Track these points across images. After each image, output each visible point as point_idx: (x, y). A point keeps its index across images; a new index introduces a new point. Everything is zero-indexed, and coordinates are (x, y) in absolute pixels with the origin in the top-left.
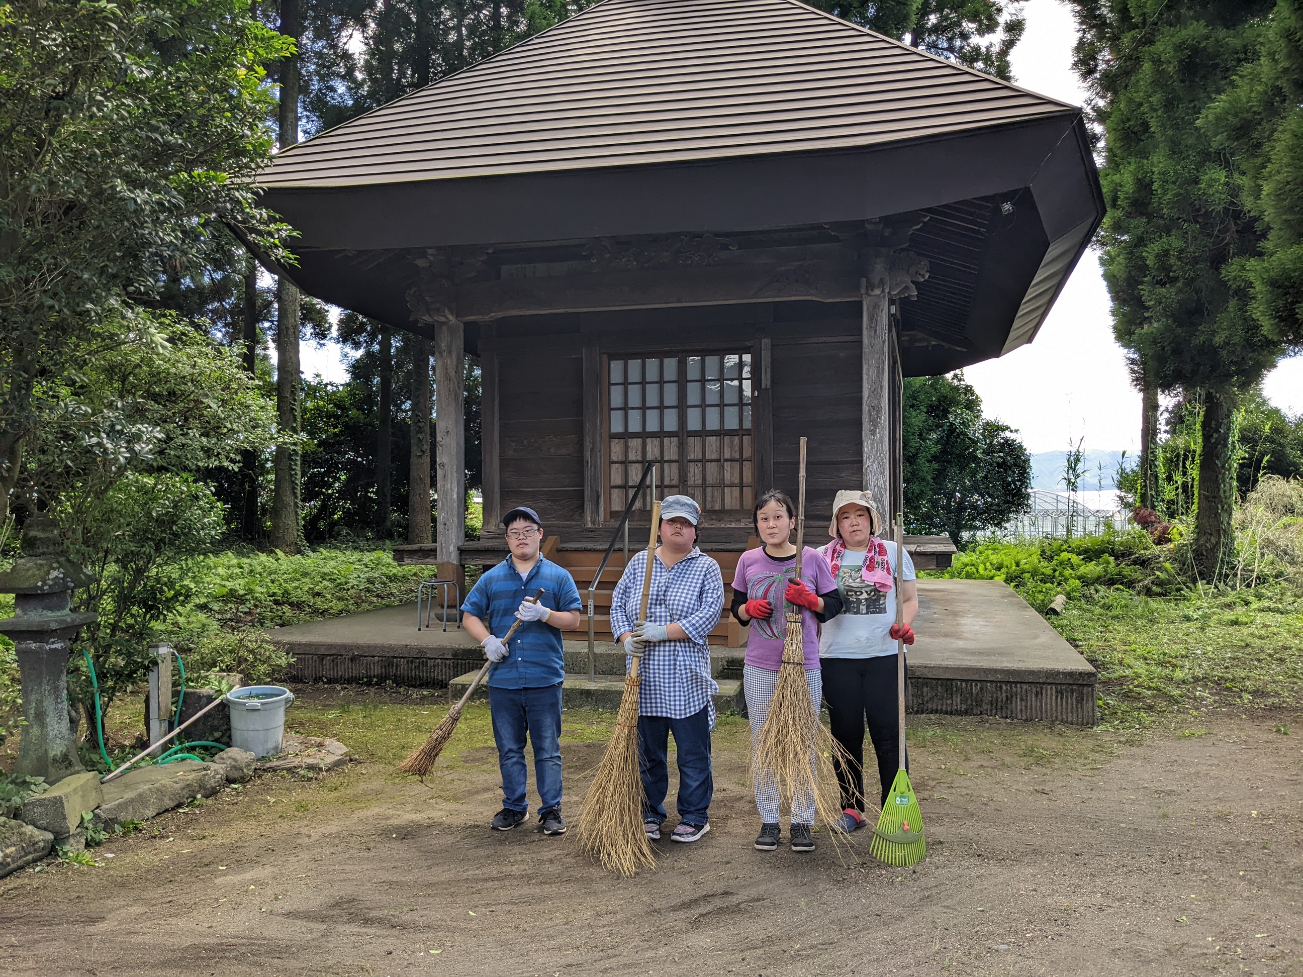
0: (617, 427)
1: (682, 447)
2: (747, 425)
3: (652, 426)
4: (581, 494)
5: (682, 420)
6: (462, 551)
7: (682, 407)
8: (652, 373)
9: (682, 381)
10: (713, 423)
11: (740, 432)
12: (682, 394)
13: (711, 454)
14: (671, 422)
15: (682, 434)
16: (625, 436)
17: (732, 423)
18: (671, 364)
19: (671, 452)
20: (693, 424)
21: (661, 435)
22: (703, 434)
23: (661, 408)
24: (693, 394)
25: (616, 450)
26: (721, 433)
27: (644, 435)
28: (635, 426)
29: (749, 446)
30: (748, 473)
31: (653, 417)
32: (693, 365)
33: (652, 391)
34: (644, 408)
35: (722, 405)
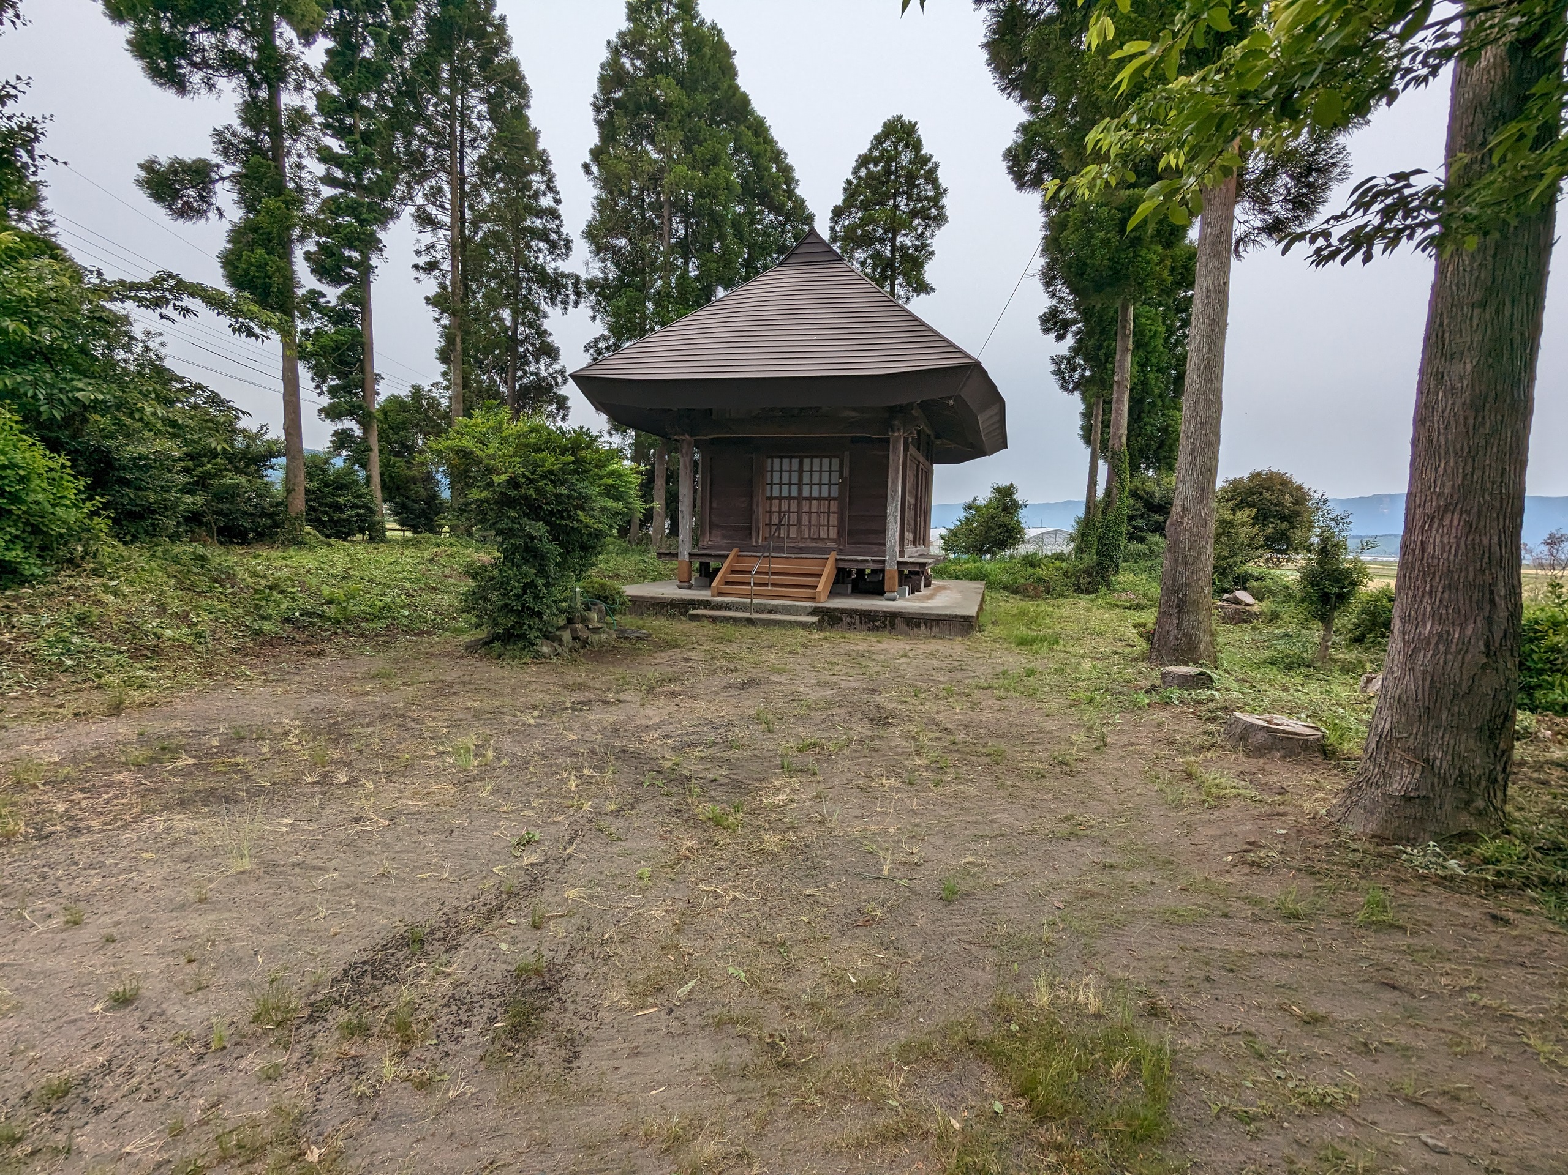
0: (767, 493)
1: (799, 505)
2: (835, 492)
3: (785, 494)
4: (750, 528)
5: (800, 491)
6: (690, 555)
7: (800, 484)
8: (786, 466)
9: (801, 471)
10: (815, 494)
11: (829, 499)
12: (800, 478)
13: (814, 509)
14: (794, 494)
15: (800, 498)
16: (771, 498)
17: (825, 494)
18: (795, 461)
19: (794, 508)
20: (806, 494)
21: (789, 498)
22: (810, 499)
23: (790, 484)
24: (806, 477)
25: (766, 505)
26: (819, 499)
27: (780, 498)
28: (776, 494)
29: (834, 506)
30: (834, 520)
31: (785, 488)
32: (807, 462)
33: (786, 475)
34: (781, 484)
35: (820, 484)
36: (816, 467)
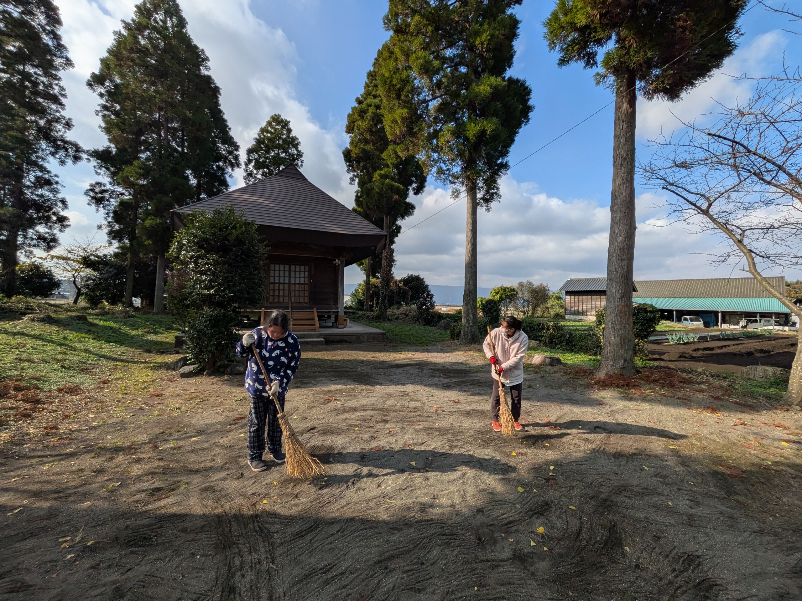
0: (272, 281)
1: (289, 287)
2: (307, 282)
3: (282, 281)
5: (290, 280)
7: (290, 277)
8: (282, 268)
9: (290, 271)
10: (297, 282)
11: (304, 284)
12: (290, 274)
13: (297, 289)
14: (287, 281)
15: (289, 284)
16: (274, 283)
17: (302, 282)
18: (287, 267)
19: (286, 288)
20: (293, 281)
21: (284, 283)
22: (295, 284)
23: (284, 277)
24: (293, 274)
25: (272, 287)
26: (299, 284)
27: (279, 283)
28: (277, 281)
29: (307, 287)
30: (306, 294)
31: (282, 279)
32: (293, 267)
33: (282, 273)
34: (279, 277)
35: (300, 277)
36: (298, 269)
